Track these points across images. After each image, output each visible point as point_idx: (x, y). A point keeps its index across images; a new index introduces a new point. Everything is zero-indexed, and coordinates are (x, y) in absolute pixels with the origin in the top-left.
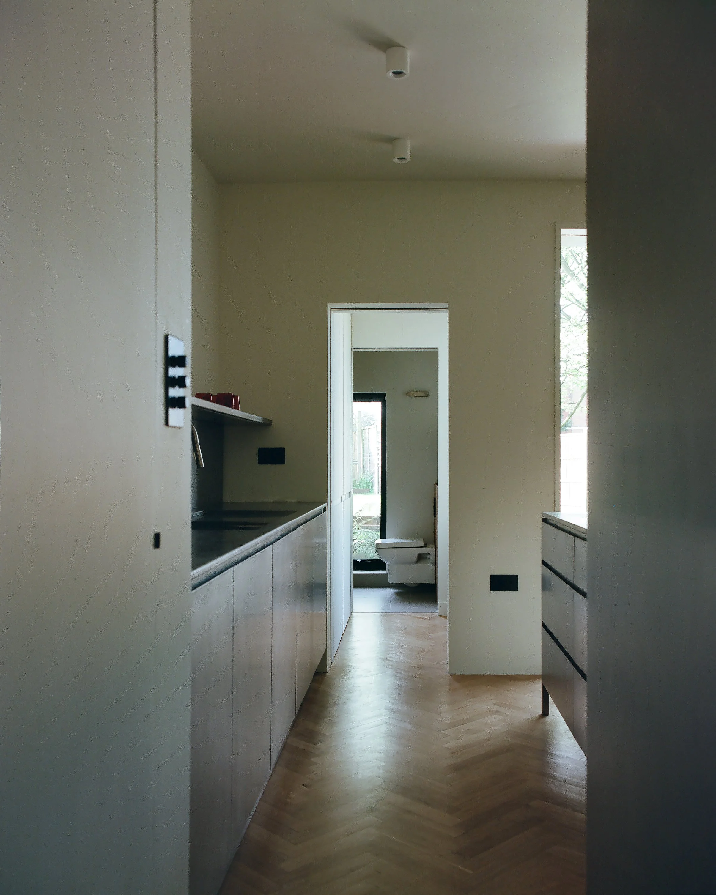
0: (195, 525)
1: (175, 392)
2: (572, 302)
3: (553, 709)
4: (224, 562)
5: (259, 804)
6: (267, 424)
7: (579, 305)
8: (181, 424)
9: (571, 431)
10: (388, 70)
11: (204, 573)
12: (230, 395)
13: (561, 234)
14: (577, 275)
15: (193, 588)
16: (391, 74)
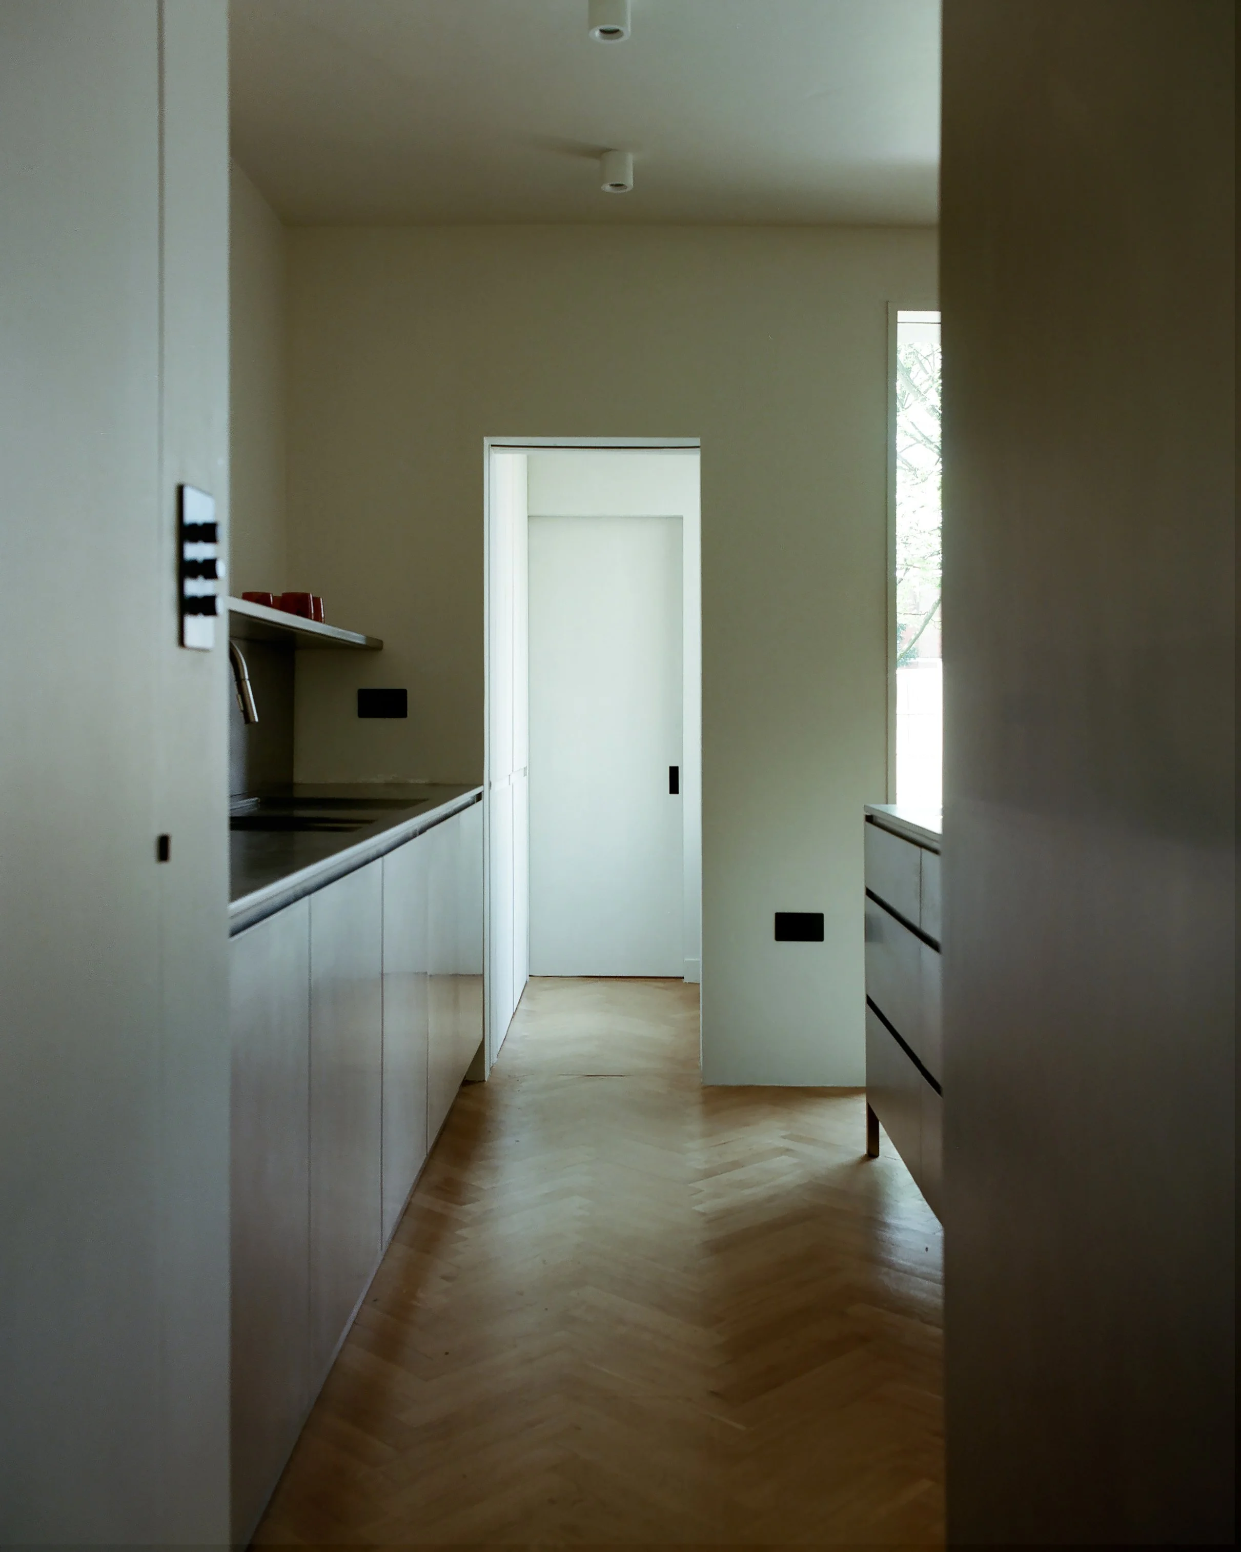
0: (236, 823)
1: (196, 587)
2: (915, 439)
3: (886, 1144)
4: (293, 887)
5: (361, 1308)
6: (373, 648)
7: (928, 445)
8: (208, 643)
9: (916, 665)
10: (592, 26)
11: (254, 906)
12: (305, 596)
13: (899, 321)
14: (925, 392)
15: (234, 932)
16: (597, 33)
